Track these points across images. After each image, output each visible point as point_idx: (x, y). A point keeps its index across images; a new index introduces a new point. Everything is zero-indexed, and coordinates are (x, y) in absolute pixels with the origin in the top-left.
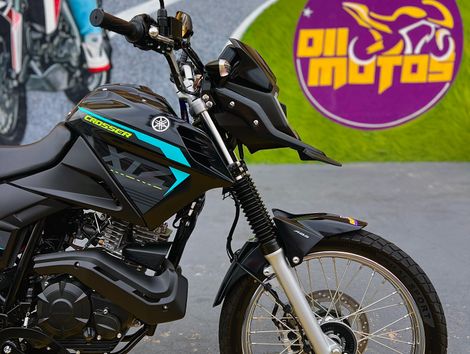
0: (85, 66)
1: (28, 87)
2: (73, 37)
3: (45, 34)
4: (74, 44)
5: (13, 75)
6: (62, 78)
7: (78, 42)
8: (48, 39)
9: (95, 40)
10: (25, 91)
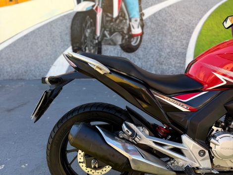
0: (130, 33)
1: (103, 43)
2: (126, 19)
3: (112, 18)
4: (126, 23)
5: (96, 38)
6: (119, 39)
7: (128, 22)
8: (114, 20)
9: (136, 21)
10: (101, 45)
